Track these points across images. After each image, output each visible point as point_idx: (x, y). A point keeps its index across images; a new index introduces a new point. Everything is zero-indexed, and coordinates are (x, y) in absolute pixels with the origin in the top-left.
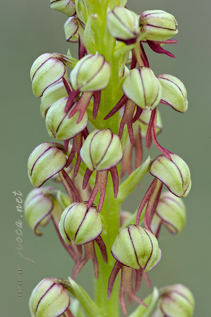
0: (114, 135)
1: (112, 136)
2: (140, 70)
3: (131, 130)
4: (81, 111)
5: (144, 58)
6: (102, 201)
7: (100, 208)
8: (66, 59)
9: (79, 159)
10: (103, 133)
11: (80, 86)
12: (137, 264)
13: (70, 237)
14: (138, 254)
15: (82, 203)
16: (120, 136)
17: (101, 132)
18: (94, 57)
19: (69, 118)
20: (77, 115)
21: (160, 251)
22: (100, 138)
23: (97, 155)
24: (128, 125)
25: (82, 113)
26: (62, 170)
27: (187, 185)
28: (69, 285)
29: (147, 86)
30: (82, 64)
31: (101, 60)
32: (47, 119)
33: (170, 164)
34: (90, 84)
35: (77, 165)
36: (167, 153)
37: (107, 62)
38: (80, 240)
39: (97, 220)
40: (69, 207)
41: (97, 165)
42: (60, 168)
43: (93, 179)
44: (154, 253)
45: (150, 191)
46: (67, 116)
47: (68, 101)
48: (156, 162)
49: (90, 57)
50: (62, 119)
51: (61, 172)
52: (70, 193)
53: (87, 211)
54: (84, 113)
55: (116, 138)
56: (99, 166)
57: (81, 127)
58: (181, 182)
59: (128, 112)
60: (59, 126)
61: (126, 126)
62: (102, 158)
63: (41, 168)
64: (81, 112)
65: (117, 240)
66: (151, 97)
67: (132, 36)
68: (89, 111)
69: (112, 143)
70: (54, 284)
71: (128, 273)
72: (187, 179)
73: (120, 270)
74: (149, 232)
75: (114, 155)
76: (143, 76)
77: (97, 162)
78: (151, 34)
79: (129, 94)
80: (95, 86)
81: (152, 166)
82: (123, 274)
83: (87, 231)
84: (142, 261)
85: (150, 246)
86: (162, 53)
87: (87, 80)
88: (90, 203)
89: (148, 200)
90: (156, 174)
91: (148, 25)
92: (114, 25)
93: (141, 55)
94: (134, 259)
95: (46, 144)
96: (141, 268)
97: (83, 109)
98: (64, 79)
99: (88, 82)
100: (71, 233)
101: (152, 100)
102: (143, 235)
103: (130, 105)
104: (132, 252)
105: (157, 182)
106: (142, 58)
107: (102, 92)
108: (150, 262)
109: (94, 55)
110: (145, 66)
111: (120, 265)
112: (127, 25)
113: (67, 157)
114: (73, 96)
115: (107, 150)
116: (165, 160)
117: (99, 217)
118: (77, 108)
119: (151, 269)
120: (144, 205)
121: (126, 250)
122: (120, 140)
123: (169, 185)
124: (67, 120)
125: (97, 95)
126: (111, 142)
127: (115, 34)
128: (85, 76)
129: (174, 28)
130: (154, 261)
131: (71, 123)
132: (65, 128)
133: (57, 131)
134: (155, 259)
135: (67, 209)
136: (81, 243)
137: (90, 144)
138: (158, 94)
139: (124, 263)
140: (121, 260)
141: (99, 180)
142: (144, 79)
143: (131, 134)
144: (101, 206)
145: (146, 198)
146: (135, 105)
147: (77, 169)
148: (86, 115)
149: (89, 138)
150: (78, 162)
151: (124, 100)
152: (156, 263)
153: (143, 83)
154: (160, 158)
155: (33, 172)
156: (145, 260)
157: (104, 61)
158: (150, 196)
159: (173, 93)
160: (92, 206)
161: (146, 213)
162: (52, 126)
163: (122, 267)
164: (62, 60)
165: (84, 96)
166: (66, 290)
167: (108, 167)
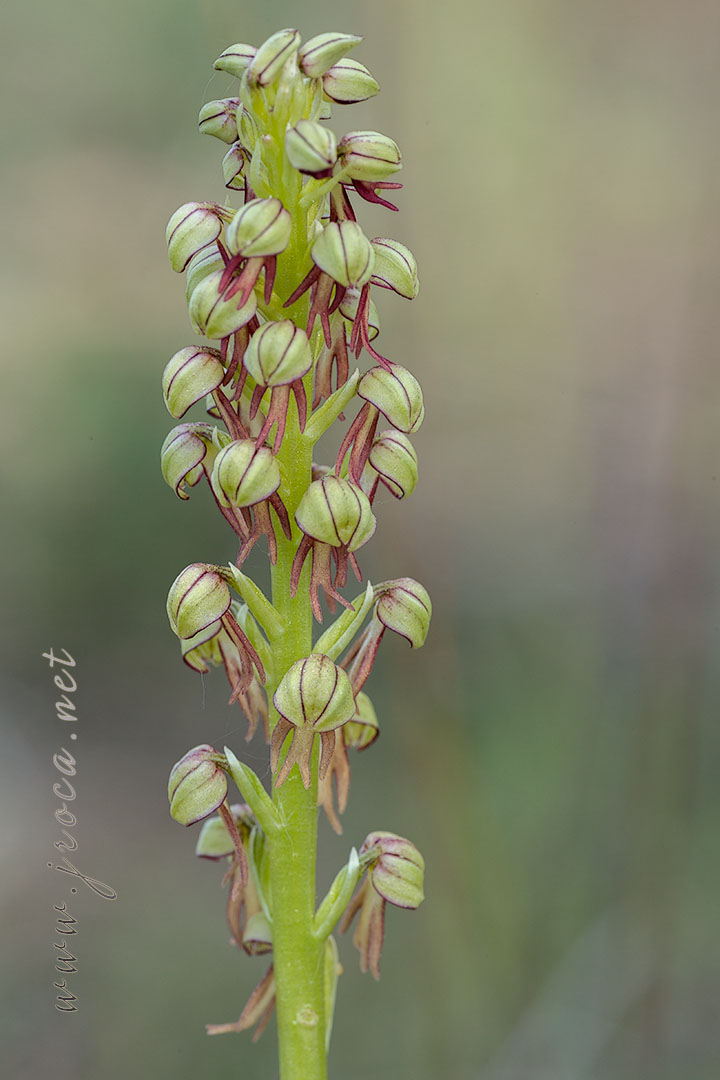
0: (298, 330)
1: (295, 331)
2: (339, 225)
3: (326, 323)
4: (244, 290)
5: (348, 211)
6: (279, 437)
7: (276, 448)
8: (222, 211)
9: (244, 372)
10: (280, 326)
11: (241, 247)
12: (336, 538)
13: (229, 496)
14: (337, 522)
15: (249, 440)
16: (309, 333)
17: (276, 326)
18: (264, 203)
19: (225, 300)
20: (238, 295)
21: (374, 520)
22: (275, 333)
23: (270, 360)
24: (322, 315)
25: (246, 293)
26: (218, 389)
27: (417, 413)
28: (229, 574)
29: (350, 250)
30: (245, 212)
31: (275, 206)
32: (191, 305)
33: (391, 379)
34: (256, 244)
35: (241, 382)
36: (386, 363)
37: (287, 211)
38: (244, 498)
39: (272, 467)
40: (228, 447)
41: (270, 376)
42: (213, 385)
43: (265, 403)
44: (363, 519)
45: (357, 423)
46: (223, 298)
47: (223, 276)
48: (368, 376)
49: (257, 203)
50: (214, 303)
51: (215, 393)
52: (230, 427)
53: (256, 453)
54: (250, 293)
55: (301, 335)
56: (273, 377)
57: (244, 316)
58: (407, 408)
59: (321, 294)
60: (209, 315)
61: (318, 317)
62: (278, 366)
63: (184, 385)
64: (244, 293)
65: (305, 501)
66: (357, 267)
67: (325, 165)
68: (257, 292)
69: (294, 342)
70: (206, 573)
71: (323, 555)
72: (417, 404)
73: (311, 550)
74: (355, 488)
75: (298, 359)
76: (343, 233)
77: (270, 371)
78: (359, 169)
79: (323, 264)
80: (265, 247)
81: (361, 383)
82: (316, 556)
83: (256, 483)
84: (345, 533)
85: (357, 508)
86: (378, 203)
87: (253, 237)
88: (261, 439)
89: (355, 437)
90: (366, 395)
91: (353, 153)
92: (296, 149)
93: (344, 207)
94: (331, 530)
95: (192, 348)
96: (342, 544)
97: (248, 287)
98: (219, 242)
99: (254, 241)
100: (230, 488)
101: (359, 273)
102: (346, 491)
103: (324, 282)
104: (327, 518)
105: (369, 408)
106: (345, 211)
107: (278, 257)
108: (358, 534)
109: (264, 199)
110: (349, 219)
111: (310, 542)
112: (316, 147)
113: (226, 371)
114: (233, 267)
115: (285, 353)
116: (382, 374)
117: (274, 463)
118: (237, 285)
119: (359, 546)
120: (349, 445)
121: (318, 516)
122: (309, 338)
123: (387, 413)
124: (222, 306)
125: (270, 262)
126: (292, 339)
127: (298, 164)
128: (249, 230)
129: (395, 159)
130: (364, 534)
131: (230, 312)
132: (219, 317)
133: (207, 323)
134: (366, 531)
135: (225, 449)
136: (247, 503)
137: (260, 343)
138: (368, 263)
139: (316, 537)
140: (311, 532)
141: (276, 403)
142: (345, 238)
143: (327, 330)
144: (278, 444)
145: (351, 434)
146: (332, 281)
147: (240, 387)
148: (253, 295)
149: (258, 334)
150: (243, 377)
151: (316, 274)
152: (367, 537)
153: (343, 244)
154: (375, 371)
155: (171, 392)
156: (349, 532)
157: (282, 207)
158: (358, 431)
159: (395, 266)
160: (264, 445)
161: (352, 458)
162: (199, 315)
163: (313, 546)
164: (215, 212)
165: (249, 266)
166: (224, 583)
167: (289, 380)
